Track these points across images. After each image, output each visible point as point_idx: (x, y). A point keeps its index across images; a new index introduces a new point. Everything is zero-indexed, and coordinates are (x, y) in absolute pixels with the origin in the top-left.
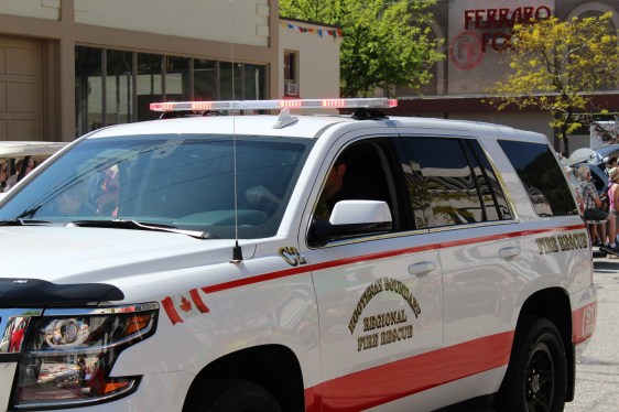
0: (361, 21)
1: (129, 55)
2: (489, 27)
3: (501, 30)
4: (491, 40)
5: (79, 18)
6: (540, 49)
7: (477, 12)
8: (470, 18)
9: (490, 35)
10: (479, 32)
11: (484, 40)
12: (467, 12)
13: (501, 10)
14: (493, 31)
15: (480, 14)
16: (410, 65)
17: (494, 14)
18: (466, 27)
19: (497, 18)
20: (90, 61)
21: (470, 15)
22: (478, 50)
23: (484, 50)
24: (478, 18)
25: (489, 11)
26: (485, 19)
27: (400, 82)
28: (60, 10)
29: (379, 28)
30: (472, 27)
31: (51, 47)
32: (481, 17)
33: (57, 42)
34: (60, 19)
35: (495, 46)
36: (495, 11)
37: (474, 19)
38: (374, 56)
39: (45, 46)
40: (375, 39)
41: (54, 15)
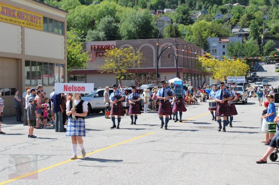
1: (35, 62)
2: (98, 50)
5: (26, 53)
6: (113, 56)
7: (94, 46)
11: (96, 54)
12: (91, 46)
16: (83, 61)
18: (91, 50)
19: (100, 48)
20: (27, 63)
23: (96, 56)
26: (97, 48)
27: (80, 66)
28: (22, 52)
29: (74, 51)
31: (19, 60)
33: (21, 59)
34: (22, 54)
39: (18, 60)
40: (73, 55)
41: (20, 53)
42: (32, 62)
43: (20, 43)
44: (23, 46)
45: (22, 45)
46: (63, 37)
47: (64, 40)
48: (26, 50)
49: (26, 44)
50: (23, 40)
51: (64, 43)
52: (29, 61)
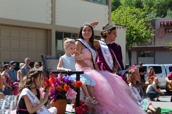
0: (131, 25)
1: (70, 34)
2: (167, 26)
3: (170, 27)
4: (167, 30)
5: (57, 24)
7: (163, 22)
8: (162, 24)
9: (167, 29)
10: (164, 28)
11: (166, 30)
12: (160, 22)
13: (170, 22)
14: (168, 28)
15: (164, 23)
16: (145, 37)
17: (168, 23)
18: (160, 27)
19: (169, 24)
20: (60, 36)
21: (161, 23)
22: (164, 33)
23: (165, 33)
24: (164, 24)
25: (167, 22)
26: (166, 24)
28: (52, 21)
29: (136, 27)
30: (162, 27)
31: (49, 32)
32: (165, 24)
33: (51, 30)
34: (52, 24)
35: (169, 32)
36: (169, 22)
37: (163, 24)
38: (135, 34)
39: (47, 31)
41: (50, 23)
42: (65, 33)
43: (50, 12)
44: (53, 16)
45: (52, 14)
46: (107, 7)
47: (107, 10)
48: (56, 20)
49: (57, 13)
50: (53, 9)
51: (107, 13)
52: (62, 33)
